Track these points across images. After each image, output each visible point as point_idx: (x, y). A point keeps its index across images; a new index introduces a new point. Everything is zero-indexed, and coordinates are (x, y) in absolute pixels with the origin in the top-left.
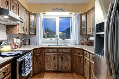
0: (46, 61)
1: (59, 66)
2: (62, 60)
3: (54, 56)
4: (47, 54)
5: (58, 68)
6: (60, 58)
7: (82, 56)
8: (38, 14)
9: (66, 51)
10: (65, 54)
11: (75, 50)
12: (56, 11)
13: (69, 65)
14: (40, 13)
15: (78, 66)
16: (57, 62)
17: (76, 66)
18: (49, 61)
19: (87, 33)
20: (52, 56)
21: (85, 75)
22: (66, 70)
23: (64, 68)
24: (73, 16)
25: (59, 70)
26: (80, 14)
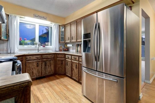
0: (28, 70)
1: (43, 72)
2: (45, 65)
3: (38, 63)
4: (30, 61)
5: (42, 74)
6: (44, 64)
7: (64, 59)
8: (13, 16)
9: (49, 56)
10: (49, 60)
11: (58, 55)
12: (38, 18)
13: (52, 69)
14: (15, 15)
15: (60, 68)
16: (40, 68)
17: (59, 68)
18: (31, 69)
19: (65, 41)
20: (35, 63)
21: (67, 74)
22: (50, 74)
23: (47, 73)
24: (54, 26)
25: (43, 75)
26: (59, 25)
